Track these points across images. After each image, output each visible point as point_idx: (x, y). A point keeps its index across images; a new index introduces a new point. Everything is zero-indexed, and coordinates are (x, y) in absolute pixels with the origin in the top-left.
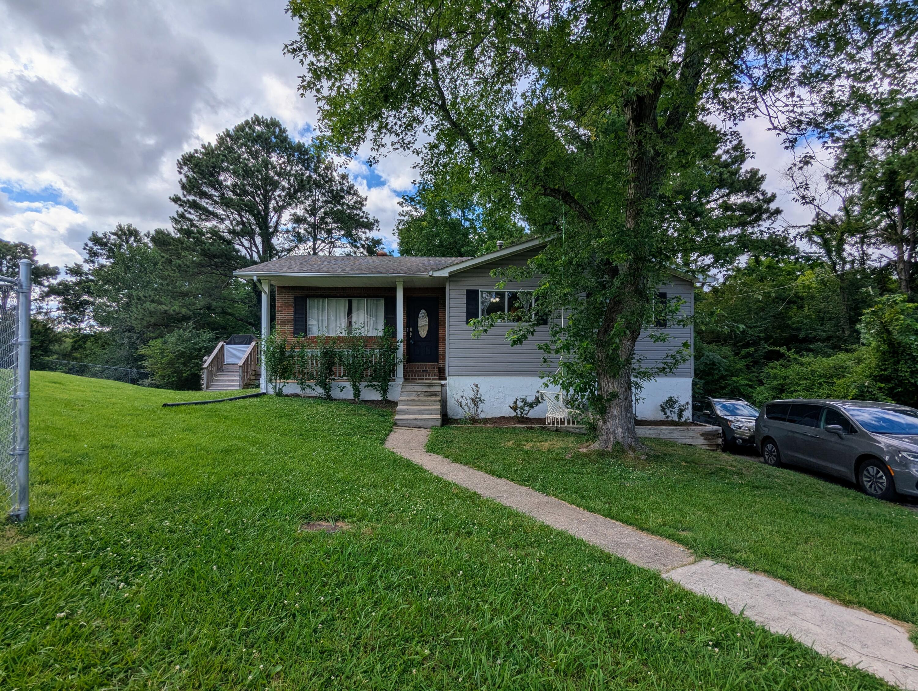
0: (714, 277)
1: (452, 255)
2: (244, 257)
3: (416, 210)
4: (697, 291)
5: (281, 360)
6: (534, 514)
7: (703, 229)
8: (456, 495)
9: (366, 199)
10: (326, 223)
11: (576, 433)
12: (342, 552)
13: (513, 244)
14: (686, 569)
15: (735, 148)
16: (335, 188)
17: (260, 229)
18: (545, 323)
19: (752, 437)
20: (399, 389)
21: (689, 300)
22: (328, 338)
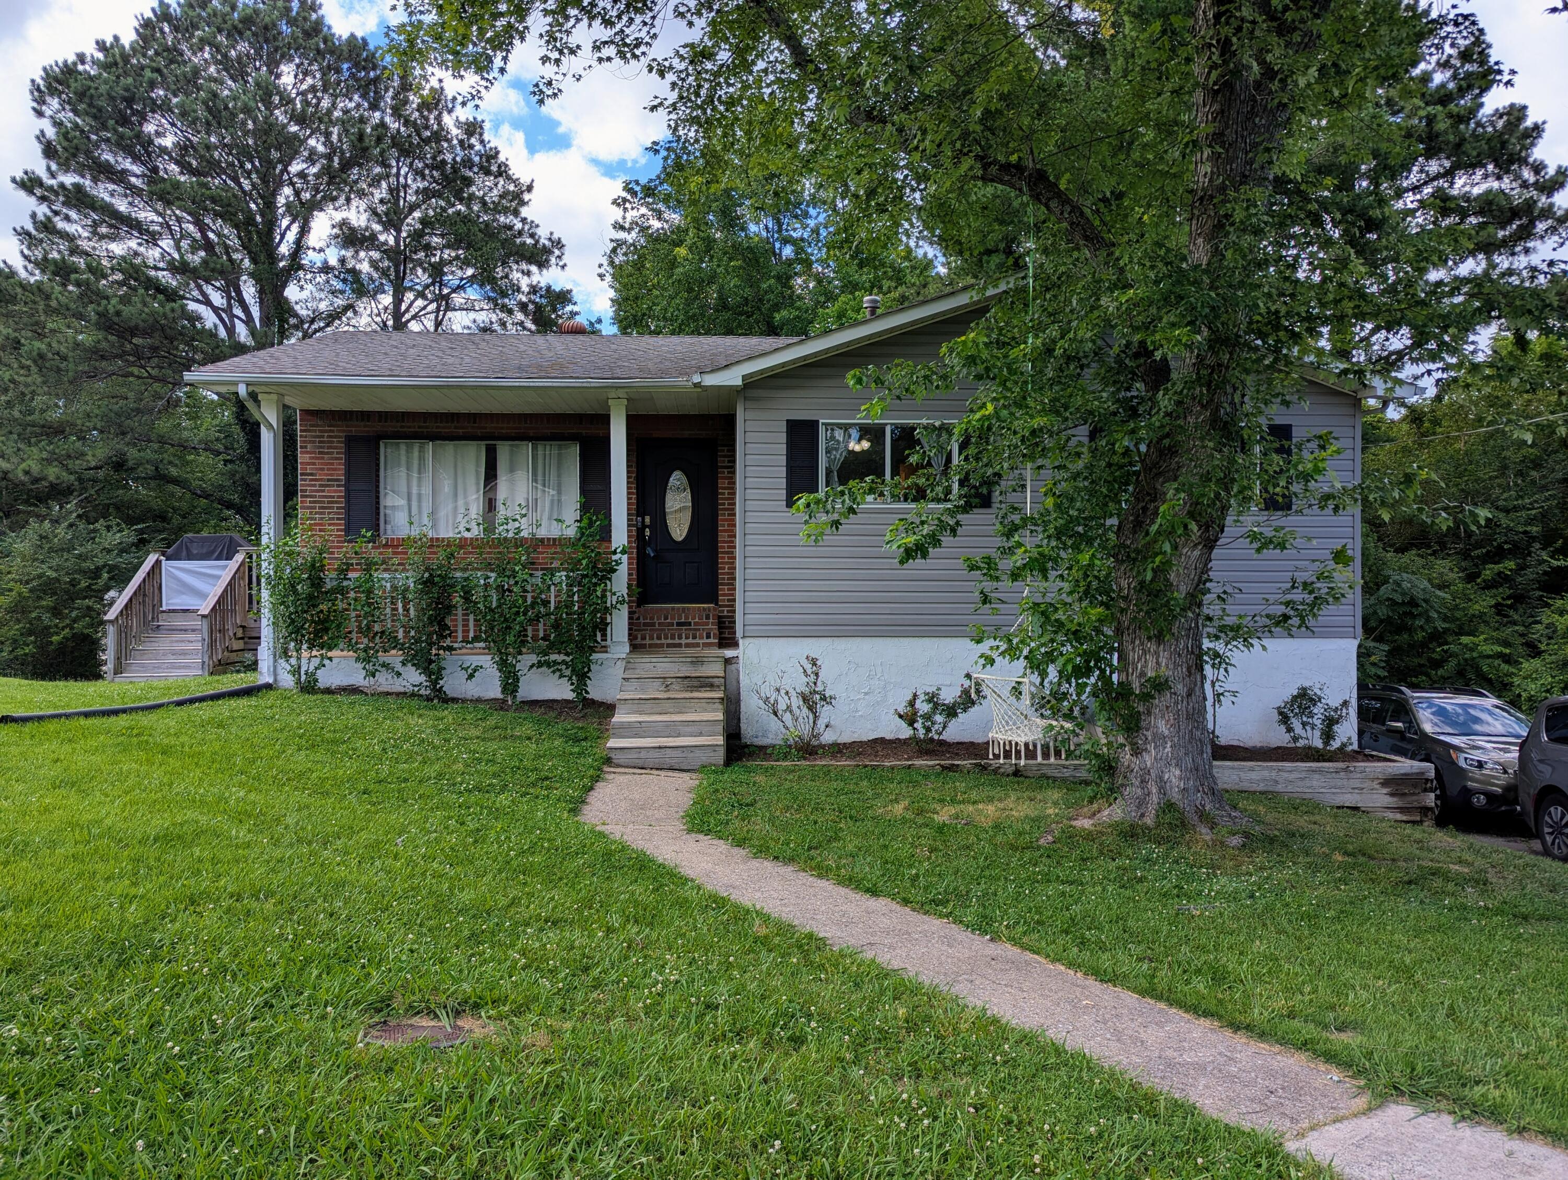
0: (1413, 384)
1: (748, 333)
2: (213, 335)
3: (659, 216)
4: (1369, 418)
5: (312, 601)
6: (962, 989)
7: (1385, 262)
8: (764, 941)
9: (530, 188)
10: (427, 247)
11: (1064, 780)
12: (471, 1097)
13: (903, 303)
14: (1345, 1128)
15: (1465, 56)
16: (449, 157)
17: (254, 260)
18: (986, 502)
19: (1511, 791)
20: (618, 671)
21: (1347, 443)
22: (435, 543)
